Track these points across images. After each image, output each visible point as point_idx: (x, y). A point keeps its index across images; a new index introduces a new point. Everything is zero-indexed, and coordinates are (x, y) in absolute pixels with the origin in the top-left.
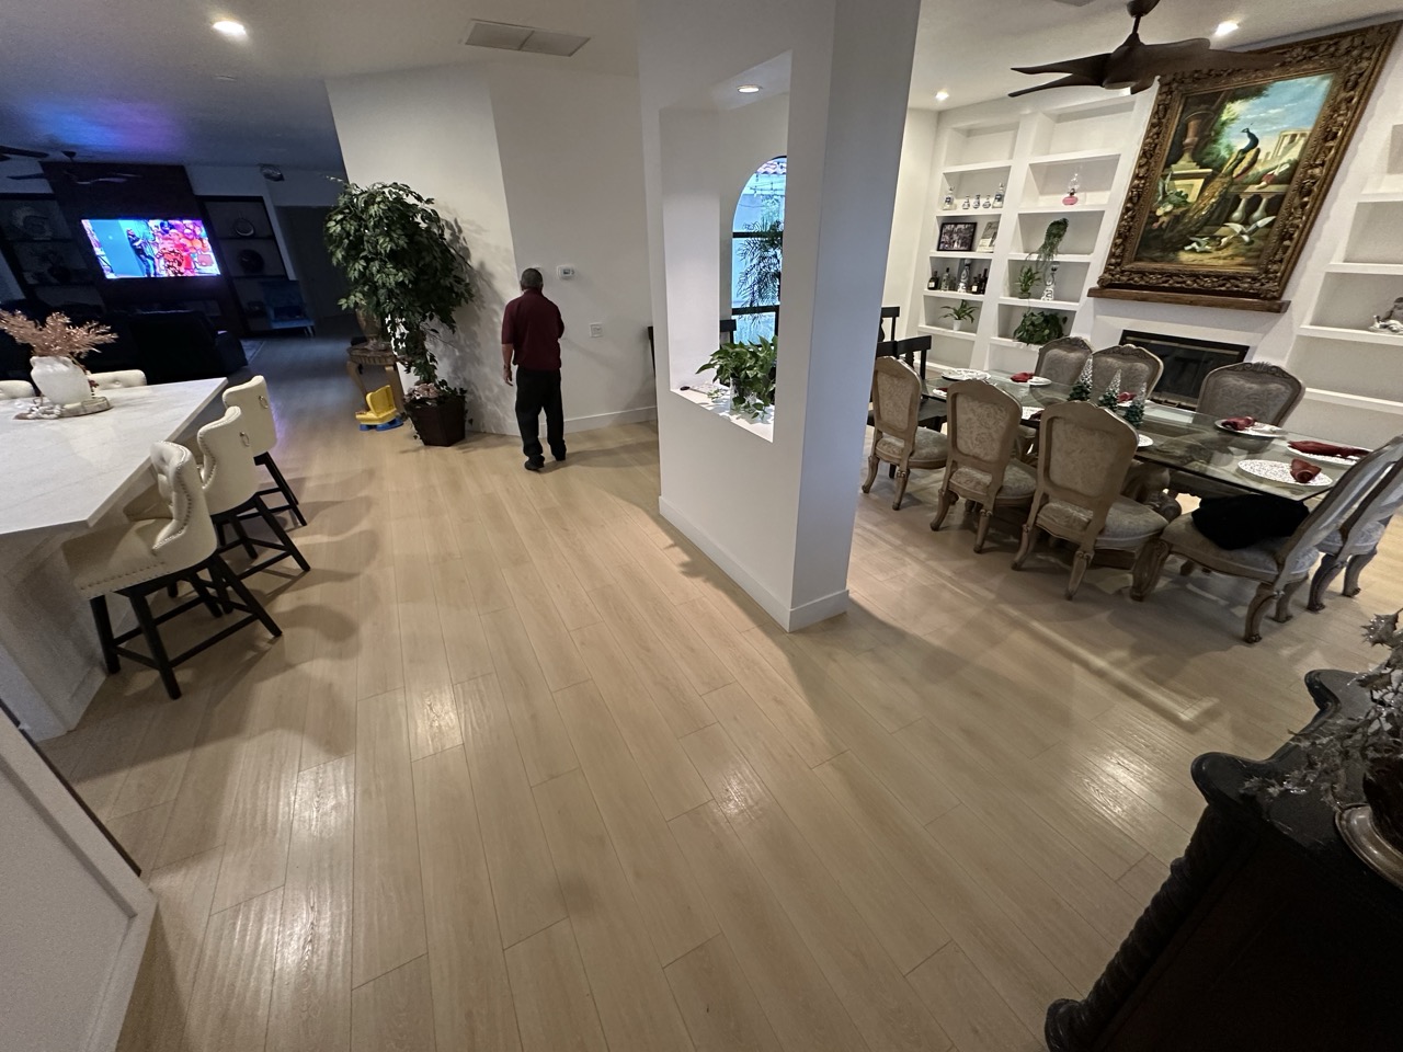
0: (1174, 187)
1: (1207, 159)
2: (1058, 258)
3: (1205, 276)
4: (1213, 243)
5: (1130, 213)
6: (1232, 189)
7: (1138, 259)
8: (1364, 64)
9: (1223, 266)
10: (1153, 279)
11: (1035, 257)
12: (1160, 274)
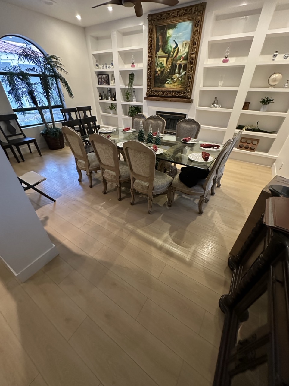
0: (159, 61)
1: (166, 51)
2: (134, 87)
3: (173, 92)
4: (172, 81)
5: (149, 70)
6: (174, 62)
7: (155, 87)
8: (199, 17)
9: (176, 88)
10: (160, 93)
11: (127, 87)
12: (161, 91)
